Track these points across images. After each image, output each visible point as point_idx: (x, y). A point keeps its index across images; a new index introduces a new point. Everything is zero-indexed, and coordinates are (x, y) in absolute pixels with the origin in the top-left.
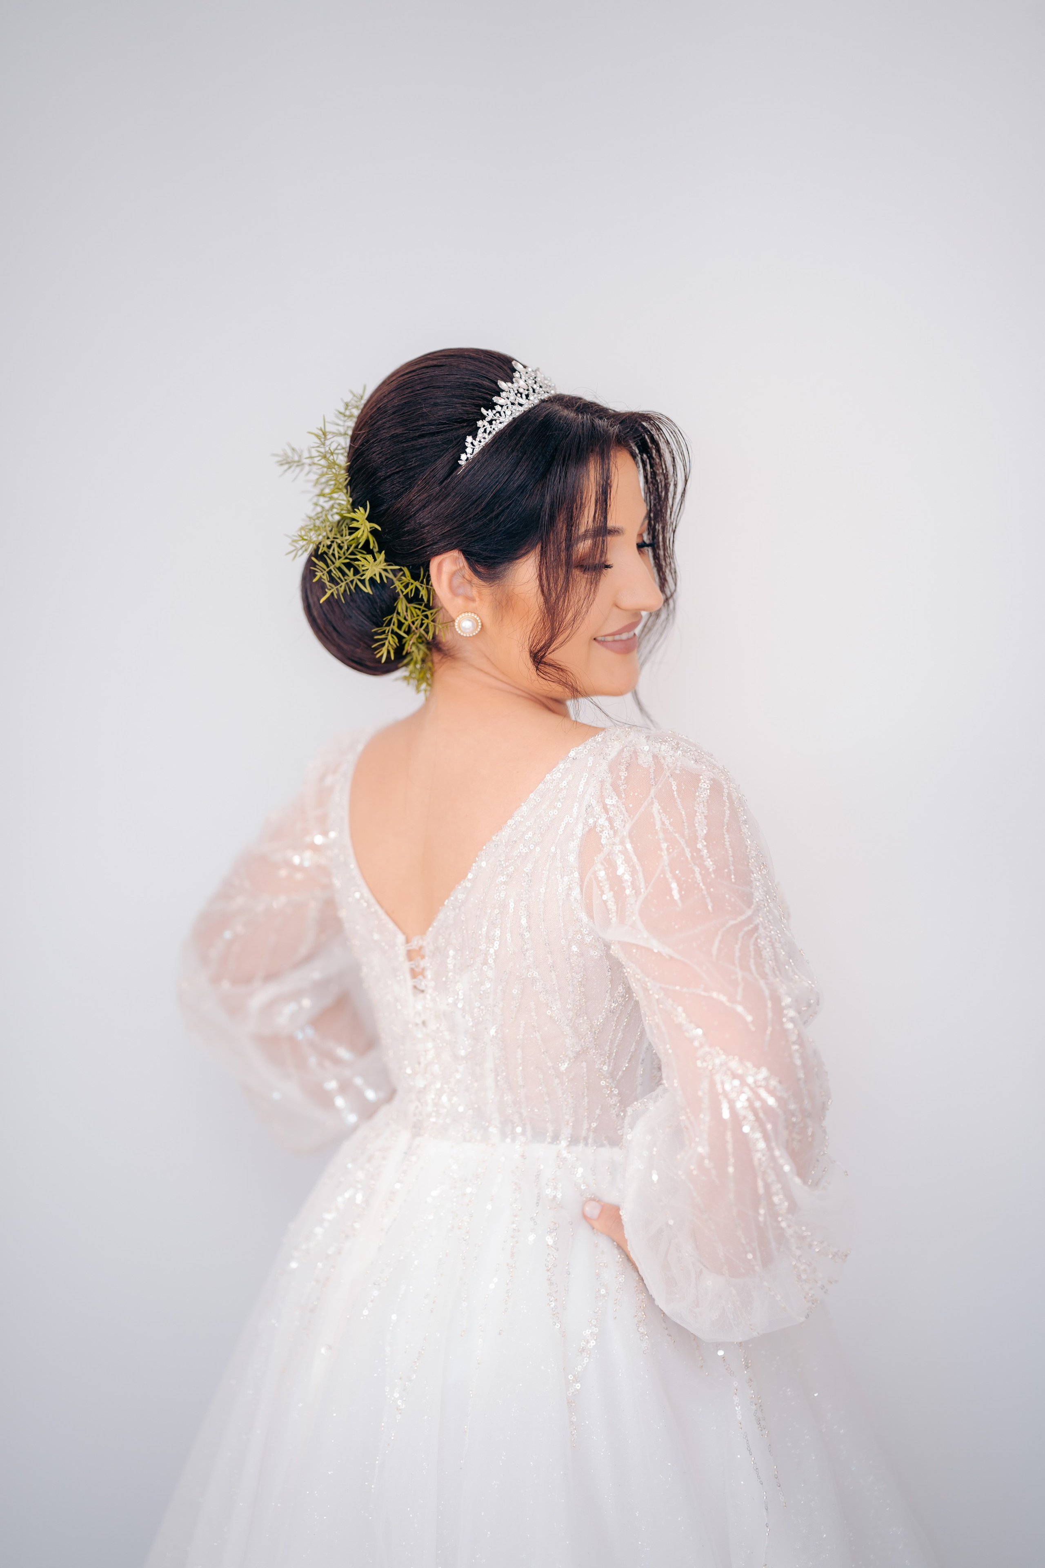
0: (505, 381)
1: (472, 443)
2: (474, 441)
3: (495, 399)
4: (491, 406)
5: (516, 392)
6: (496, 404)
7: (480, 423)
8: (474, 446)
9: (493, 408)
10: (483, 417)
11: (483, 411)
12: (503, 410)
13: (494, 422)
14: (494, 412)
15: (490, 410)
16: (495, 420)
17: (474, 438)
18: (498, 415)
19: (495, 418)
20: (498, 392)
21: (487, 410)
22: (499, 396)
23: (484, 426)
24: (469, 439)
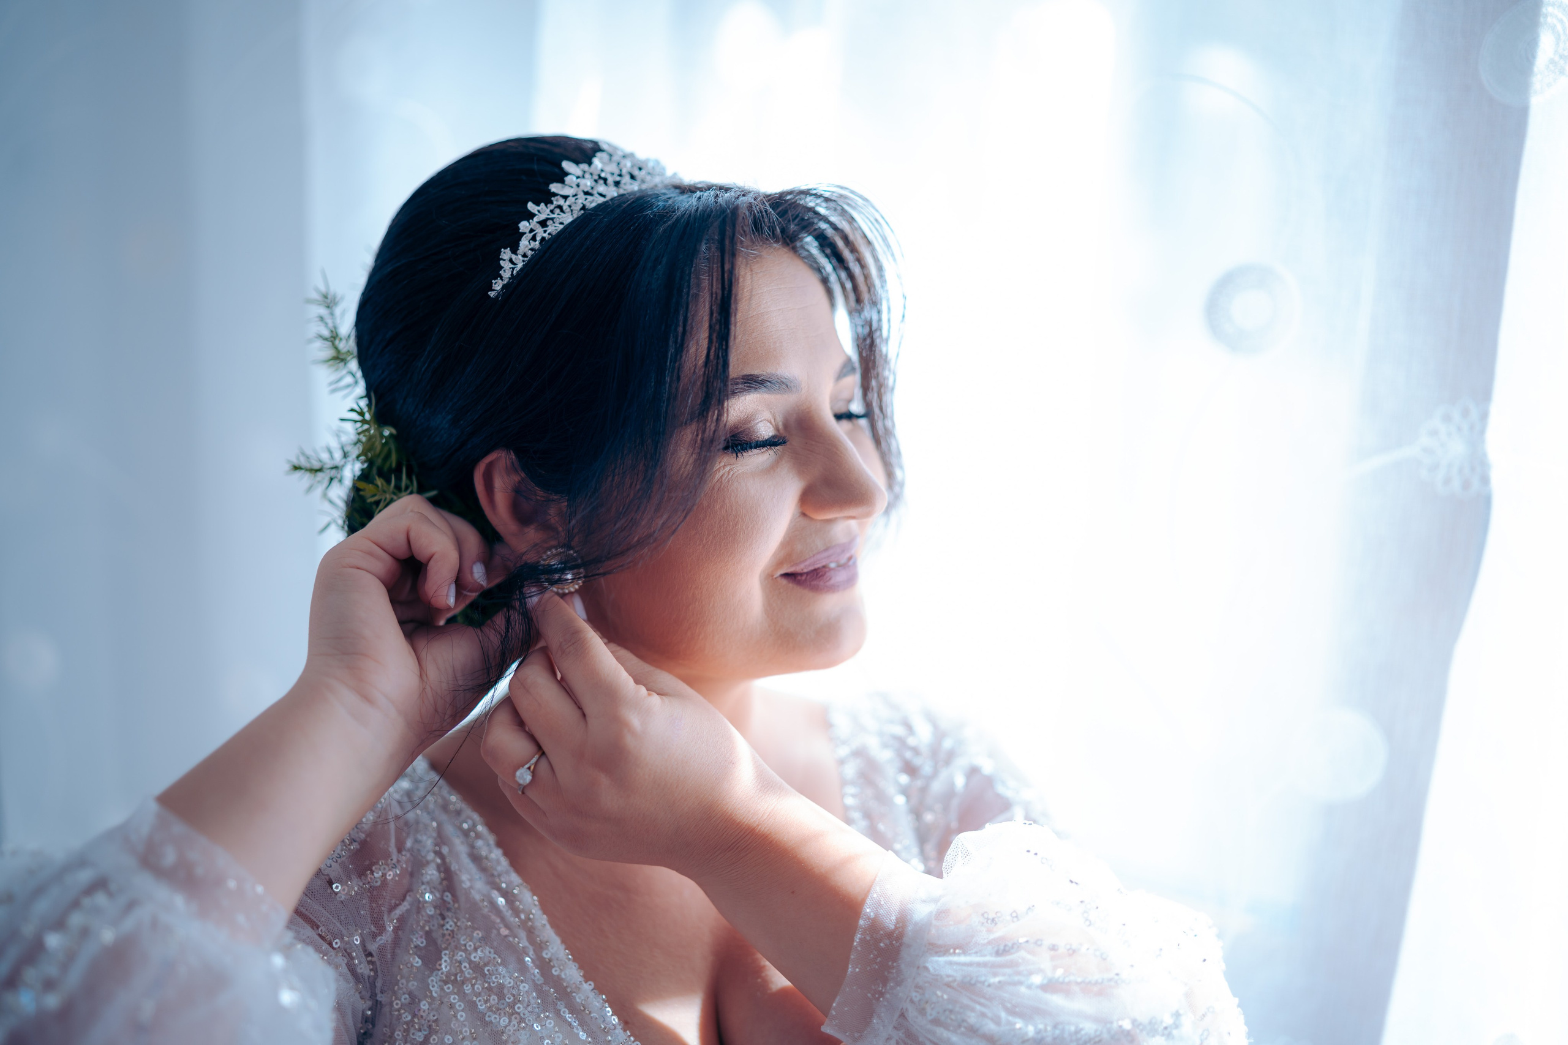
0: (577, 162)
1: (511, 261)
2: (514, 257)
3: (554, 187)
4: (546, 198)
5: (597, 177)
6: (555, 195)
7: (524, 226)
8: (511, 263)
9: (548, 202)
10: (530, 216)
11: (531, 206)
12: (568, 203)
13: (549, 223)
14: (551, 207)
15: (542, 205)
16: (552, 219)
17: (514, 251)
18: (558, 211)
19: (552, 216)
20: (561, 176)
21: (538, 205)
22: (562, 182)
23: (532, 231)
24: (506, 254)
